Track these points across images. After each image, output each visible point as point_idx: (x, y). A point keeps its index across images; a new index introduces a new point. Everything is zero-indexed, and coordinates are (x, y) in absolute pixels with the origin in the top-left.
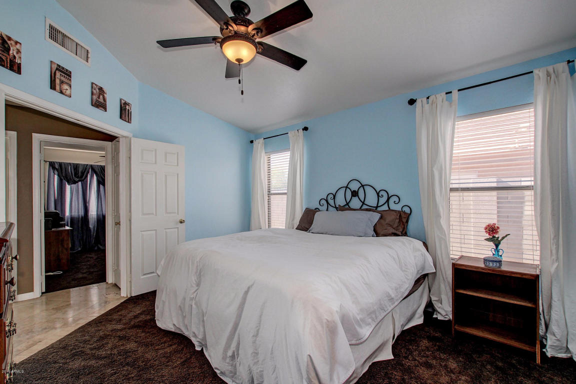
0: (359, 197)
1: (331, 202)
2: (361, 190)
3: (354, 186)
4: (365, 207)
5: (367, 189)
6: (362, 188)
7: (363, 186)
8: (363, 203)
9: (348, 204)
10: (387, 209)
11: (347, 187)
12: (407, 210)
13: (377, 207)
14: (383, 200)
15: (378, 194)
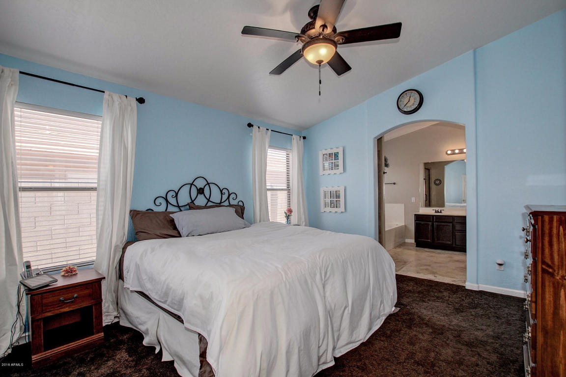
0: (204, 195)
1: (172, 201)
2: (207, 188)
3: (200, 184)
4: (210, 204)
5: (213, 187)
6: (207, 186)
7: (208, 184)
8: (209, 200)
9: (192, 202)
10: (228, 204)
11: (192, 184)
12: (241, 204)
13: (221, 203)
14: (225, 197)
15: (221, 191)
